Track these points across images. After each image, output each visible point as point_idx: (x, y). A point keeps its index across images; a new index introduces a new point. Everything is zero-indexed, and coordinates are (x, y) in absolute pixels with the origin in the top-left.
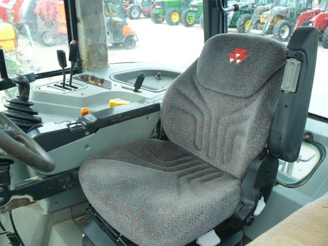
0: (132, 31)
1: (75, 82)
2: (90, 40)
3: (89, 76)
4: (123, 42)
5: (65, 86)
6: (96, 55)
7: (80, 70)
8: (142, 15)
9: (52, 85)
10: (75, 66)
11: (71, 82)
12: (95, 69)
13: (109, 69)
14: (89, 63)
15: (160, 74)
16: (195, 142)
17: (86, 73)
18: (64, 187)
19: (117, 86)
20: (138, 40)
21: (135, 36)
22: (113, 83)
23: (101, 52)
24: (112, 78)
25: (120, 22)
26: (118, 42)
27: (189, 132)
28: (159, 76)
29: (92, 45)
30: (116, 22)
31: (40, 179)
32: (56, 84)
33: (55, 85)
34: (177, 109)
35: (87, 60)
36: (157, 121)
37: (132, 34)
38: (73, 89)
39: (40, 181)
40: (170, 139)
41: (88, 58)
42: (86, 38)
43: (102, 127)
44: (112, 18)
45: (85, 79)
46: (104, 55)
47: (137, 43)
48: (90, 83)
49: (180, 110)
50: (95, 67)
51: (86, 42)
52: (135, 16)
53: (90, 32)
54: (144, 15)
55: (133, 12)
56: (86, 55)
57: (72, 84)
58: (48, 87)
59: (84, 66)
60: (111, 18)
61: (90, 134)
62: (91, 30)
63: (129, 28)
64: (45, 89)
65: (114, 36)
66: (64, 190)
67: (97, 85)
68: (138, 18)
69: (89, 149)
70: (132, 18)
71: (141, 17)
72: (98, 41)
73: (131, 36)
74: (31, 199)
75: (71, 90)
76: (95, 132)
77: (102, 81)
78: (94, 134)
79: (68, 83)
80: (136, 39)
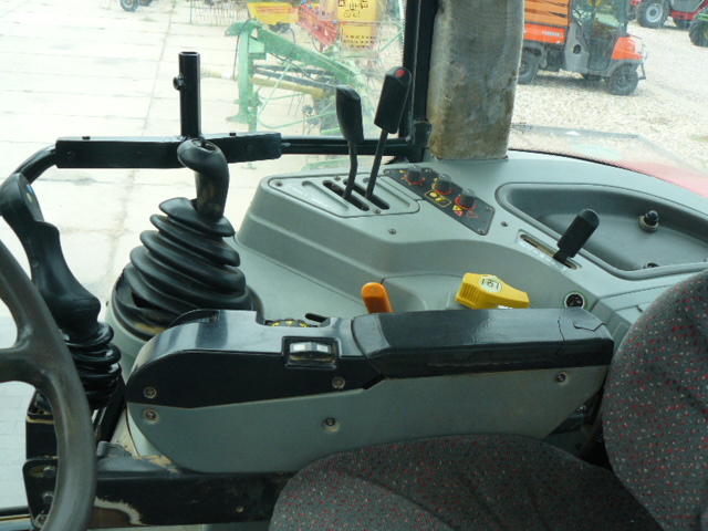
0: (636, 53)
1: (386, 188)
2: (461, 71)
3: (436, 175)
4: (608, 75)
5: (354, 193)
6: (472, 118)
7: (419, 150)
8: (670, 21)
9: (319, 182)
10: (408, 138)
11: (372, 181)
12: (461, 160)
13: (507, 166)
14: (448, 139)
15: (653, 217)
16: (698, 518)
17: (432, 165)
18: (241, 510)
19: (508, 230)
20: (644, 78)
21: (639, 67)
22: (501, 215)
23: (490, 113)
24: (504, 198)
25: (611, 28)
26: (597, 73)
27: (687, 474)
28: (651, 221)
29: (466, 87)
30: (603, 26)
31: (173, 470)
32: (332, 179)
33: (328, 184)
34: (667, 382)
35: (442, 127)
36: (588, 394)
37: (633, 61)
38: (373, 207)
39: (171, 478)
40: (614, 468)
41: (445, 122)
42: (452, 63)
43: (391, 377)
44: (597, 15)
45: (420, 184)
46: (498, 123)
47: (641, 84)
48: (432, 201)
49: (679, 388)
50: (462, 154)
51: (450, 74)
52: (651, 19)
53: (467, 47)
54: (675, 21)
55: (649, 9)
56: (442, 112)
57: (377, 192)
58: (305, 184)
59: (433, 143)
60: (593, 16)
61: (345, 389)
62: (473, 42)
63: (630, 44)
64: (293, 190)
65: (590, 59)
66: (238, 518)
67: (449, 211)
68: (660, 25)
69: (334, 429)
70: (643, 23)
71: (666, 23)
72: (486, 78)
73: (630, 65)
74: (135, 516)
75: (366, 208)
76: (366, 387)
77: (469, 202)
78: (361, 391)
79: (365, 186)
80: (640, 74)
